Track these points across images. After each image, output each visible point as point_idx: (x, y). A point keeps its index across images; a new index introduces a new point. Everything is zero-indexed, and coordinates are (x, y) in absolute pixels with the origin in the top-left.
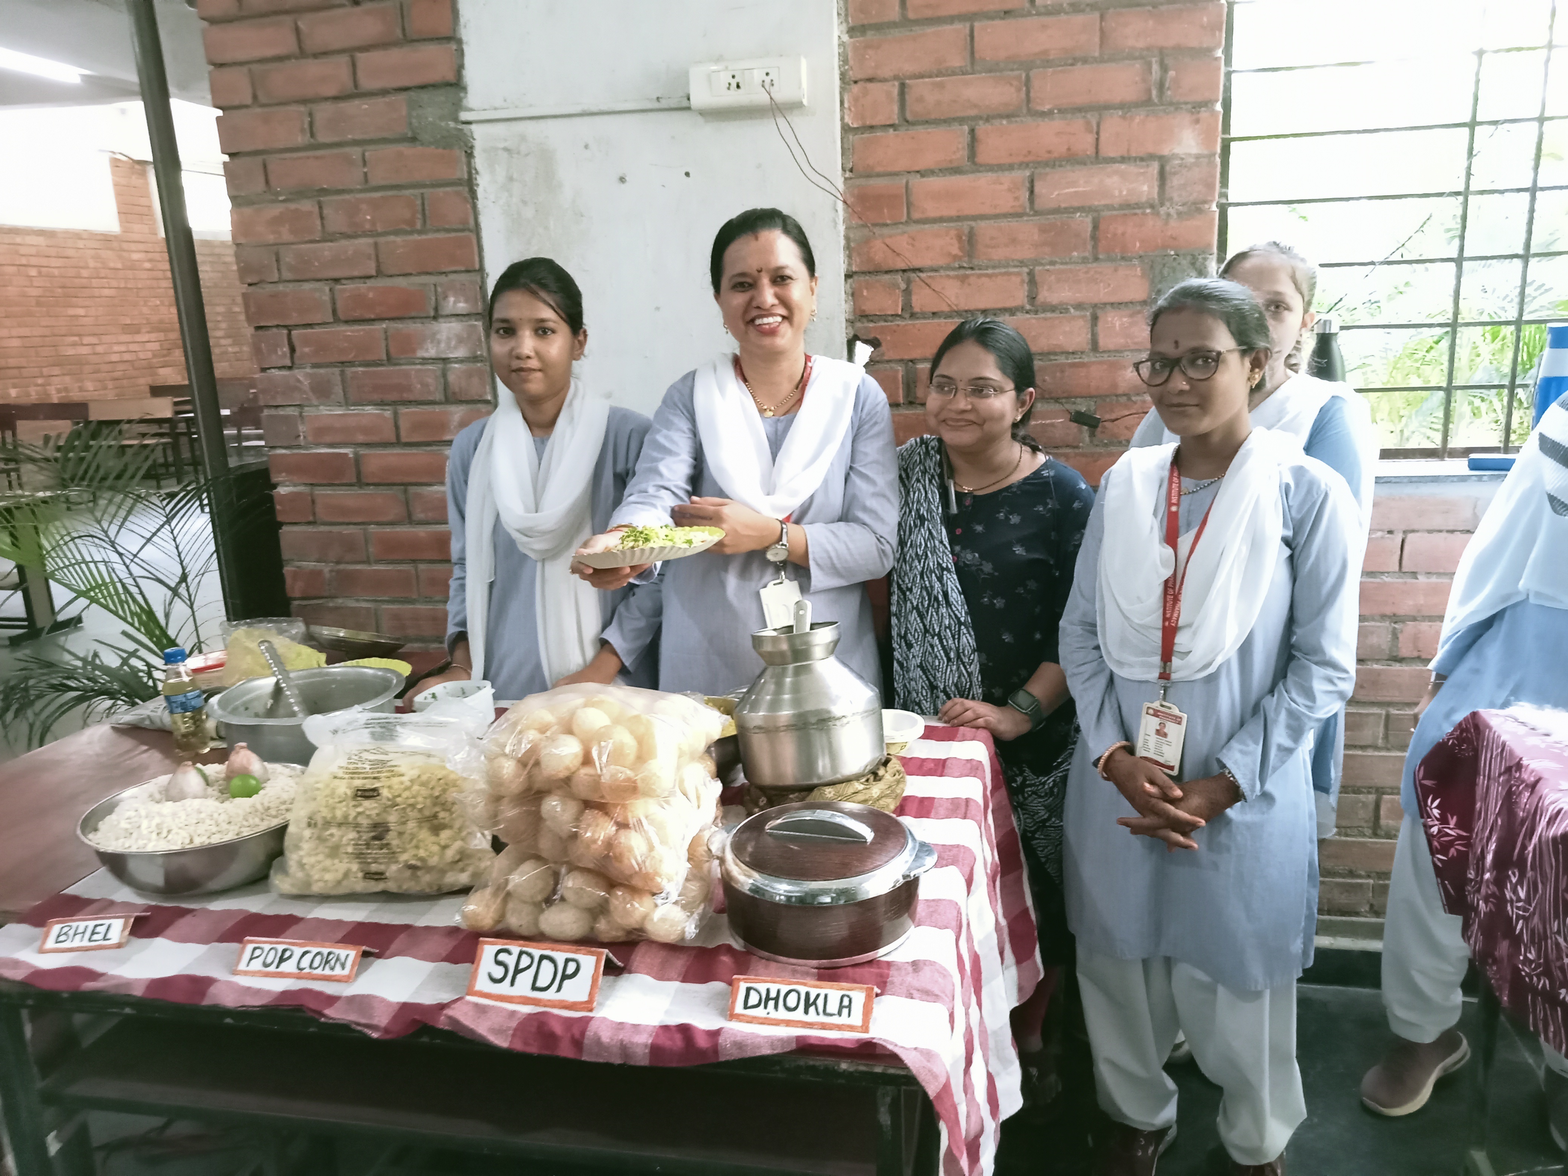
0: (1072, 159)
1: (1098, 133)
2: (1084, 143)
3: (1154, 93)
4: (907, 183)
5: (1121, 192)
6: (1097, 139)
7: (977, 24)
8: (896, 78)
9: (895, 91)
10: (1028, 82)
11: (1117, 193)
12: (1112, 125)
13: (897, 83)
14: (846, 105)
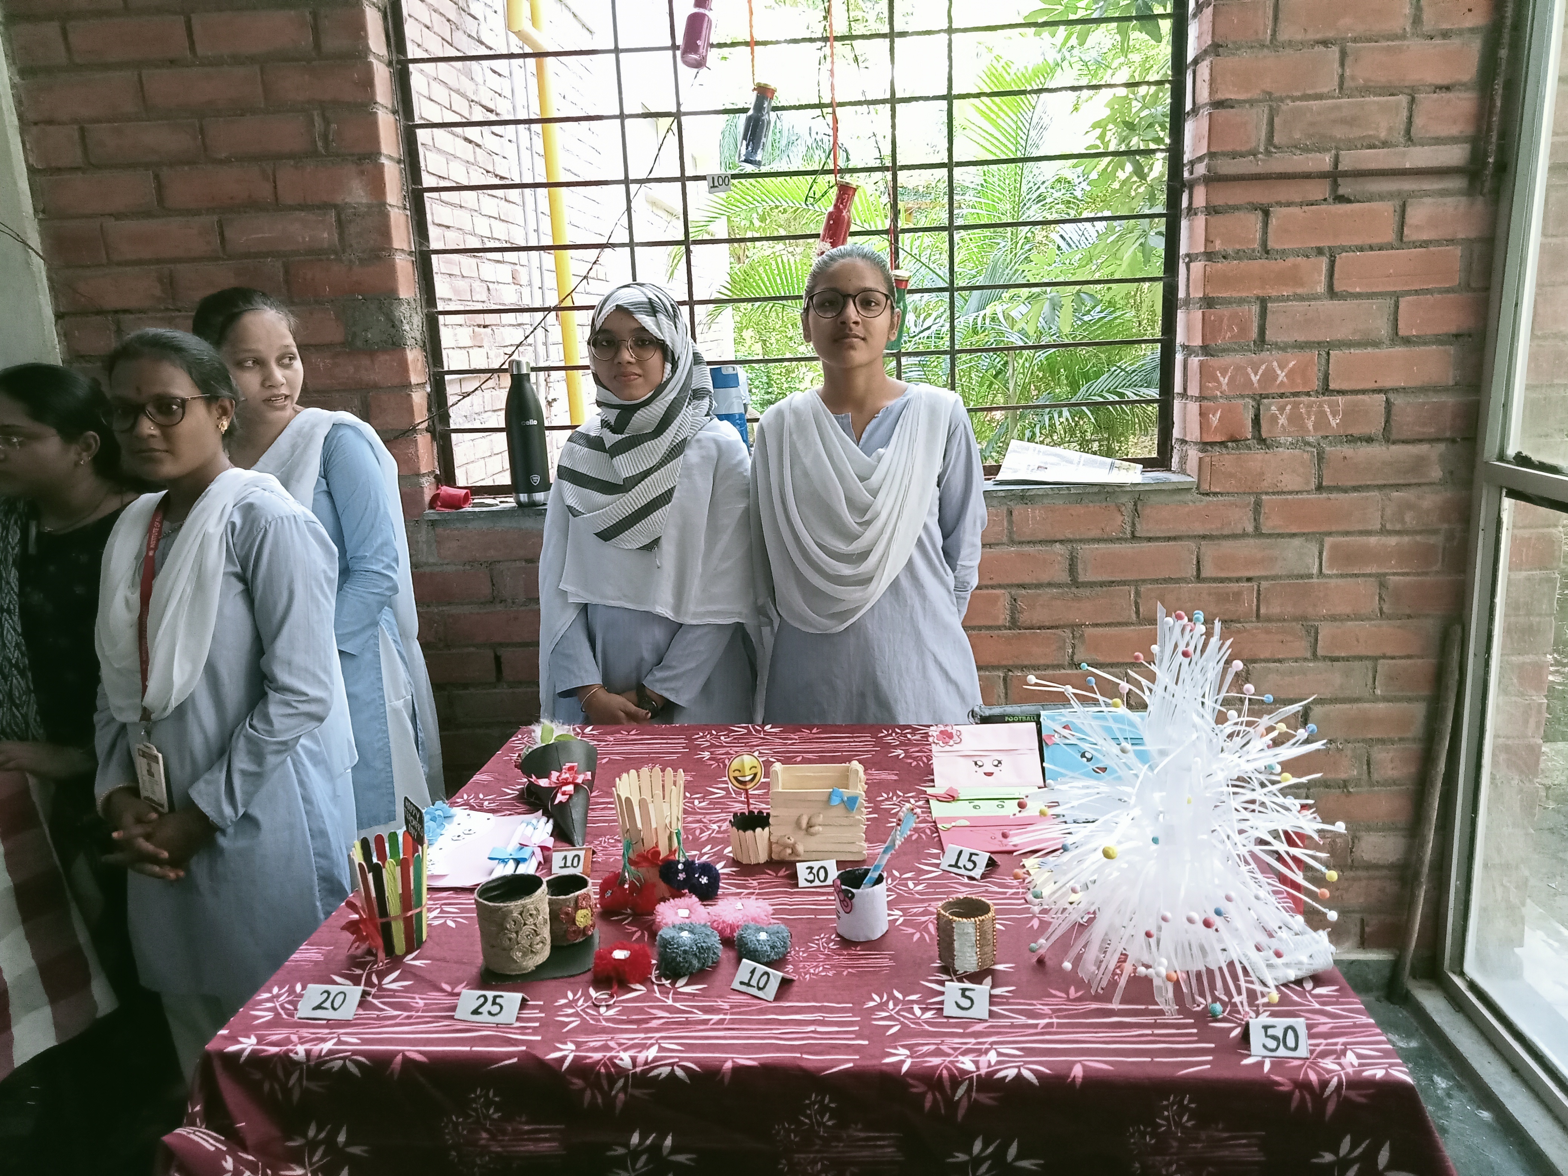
0: (253, 205)
1: (275, 182)
2: (264, 191)
3: (320, 144)
4: (101, 226)
5: (304, 238)
6: (275, 187)
7: (145, 72)
8: (74, 121)
9: (76, 136)
10: (202, 130)
11: (300, 240)
12: (287, 175)
13: (76, 127)
14: (28, 146)
